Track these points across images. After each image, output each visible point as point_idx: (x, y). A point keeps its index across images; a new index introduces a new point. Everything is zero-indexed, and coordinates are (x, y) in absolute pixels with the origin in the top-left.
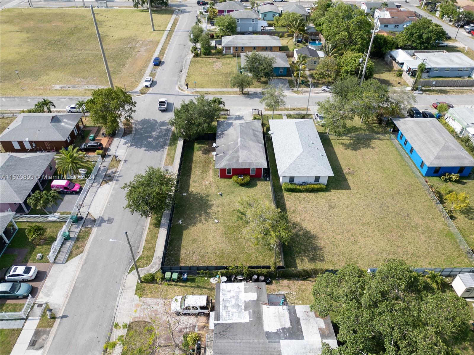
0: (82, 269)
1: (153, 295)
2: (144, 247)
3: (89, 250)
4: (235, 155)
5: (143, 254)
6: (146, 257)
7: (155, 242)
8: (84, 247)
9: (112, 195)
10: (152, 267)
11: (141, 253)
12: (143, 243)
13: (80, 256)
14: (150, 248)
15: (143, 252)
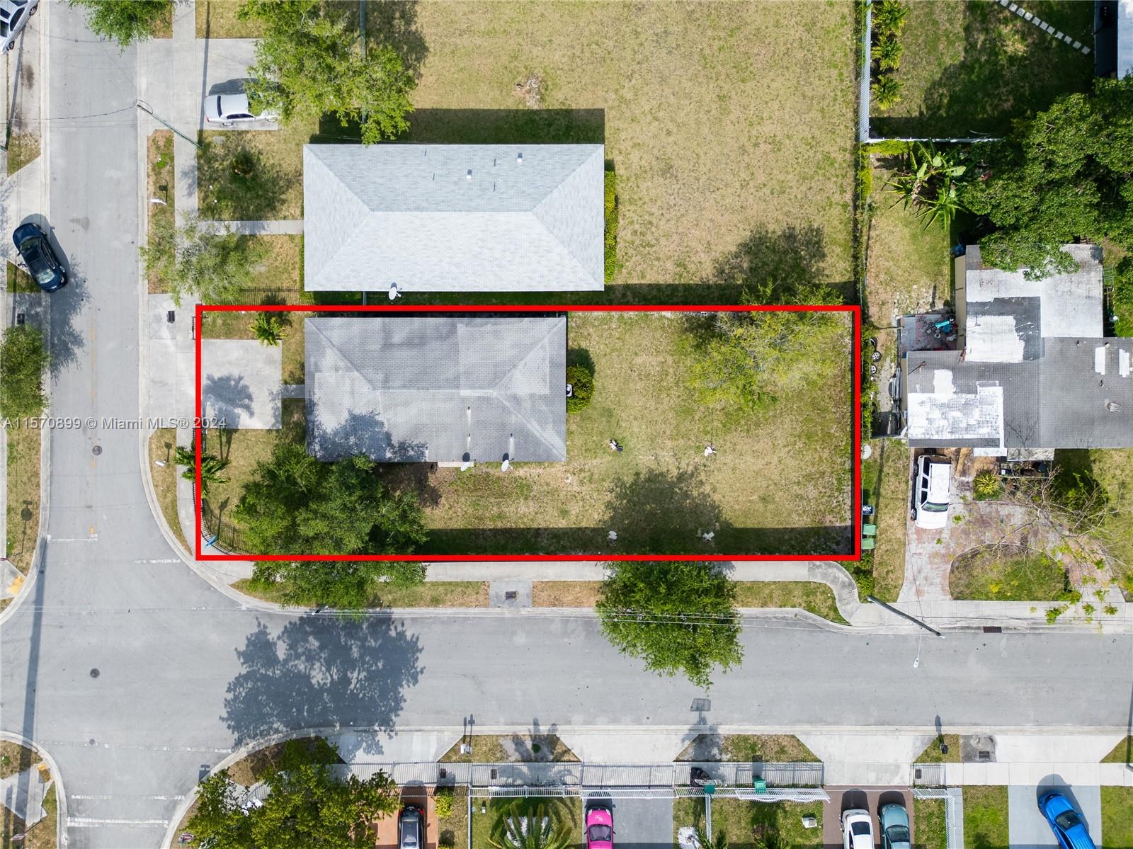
0: (835, 723)
1: (897, 567)
2: (781, 607)
3: (787, 724)
4: (527, 405)
5: (800, 605)
6: (808, 596)
7: (769, 584)
8: (778, 737)
9: (614, 721)
10: (835, 580)
11: (796, 610)
12: (771, 610)
13: (802, 739)
14: (785, 592)
15: (794, 606)
